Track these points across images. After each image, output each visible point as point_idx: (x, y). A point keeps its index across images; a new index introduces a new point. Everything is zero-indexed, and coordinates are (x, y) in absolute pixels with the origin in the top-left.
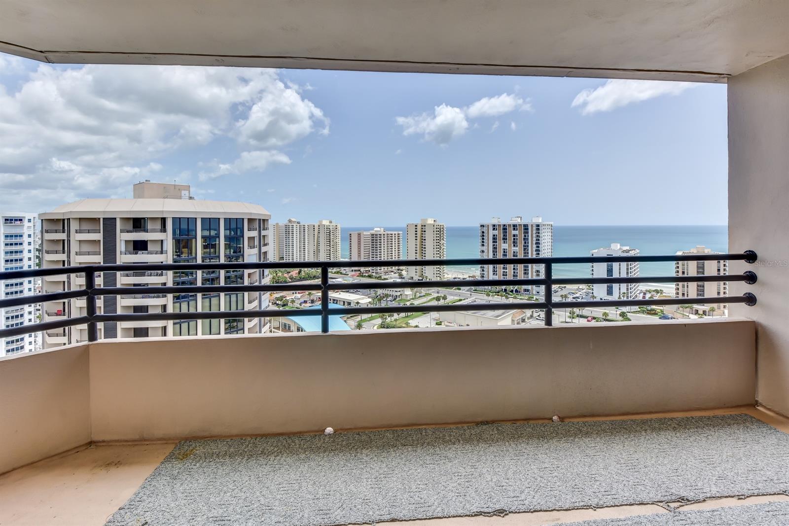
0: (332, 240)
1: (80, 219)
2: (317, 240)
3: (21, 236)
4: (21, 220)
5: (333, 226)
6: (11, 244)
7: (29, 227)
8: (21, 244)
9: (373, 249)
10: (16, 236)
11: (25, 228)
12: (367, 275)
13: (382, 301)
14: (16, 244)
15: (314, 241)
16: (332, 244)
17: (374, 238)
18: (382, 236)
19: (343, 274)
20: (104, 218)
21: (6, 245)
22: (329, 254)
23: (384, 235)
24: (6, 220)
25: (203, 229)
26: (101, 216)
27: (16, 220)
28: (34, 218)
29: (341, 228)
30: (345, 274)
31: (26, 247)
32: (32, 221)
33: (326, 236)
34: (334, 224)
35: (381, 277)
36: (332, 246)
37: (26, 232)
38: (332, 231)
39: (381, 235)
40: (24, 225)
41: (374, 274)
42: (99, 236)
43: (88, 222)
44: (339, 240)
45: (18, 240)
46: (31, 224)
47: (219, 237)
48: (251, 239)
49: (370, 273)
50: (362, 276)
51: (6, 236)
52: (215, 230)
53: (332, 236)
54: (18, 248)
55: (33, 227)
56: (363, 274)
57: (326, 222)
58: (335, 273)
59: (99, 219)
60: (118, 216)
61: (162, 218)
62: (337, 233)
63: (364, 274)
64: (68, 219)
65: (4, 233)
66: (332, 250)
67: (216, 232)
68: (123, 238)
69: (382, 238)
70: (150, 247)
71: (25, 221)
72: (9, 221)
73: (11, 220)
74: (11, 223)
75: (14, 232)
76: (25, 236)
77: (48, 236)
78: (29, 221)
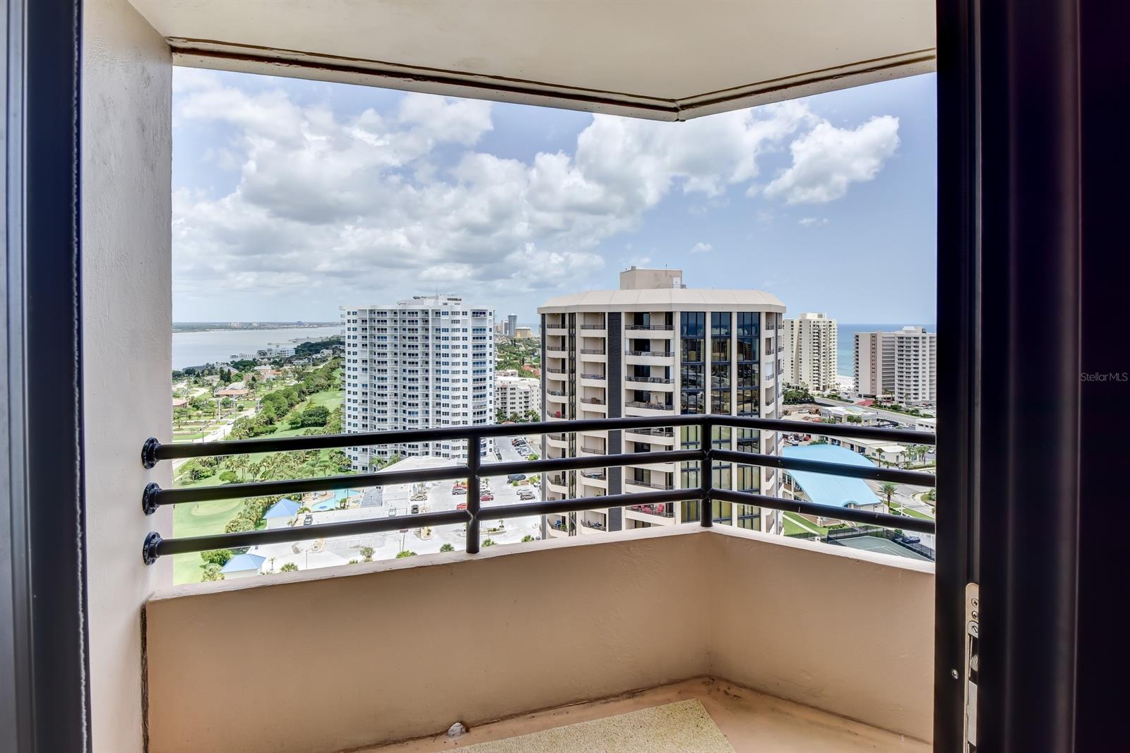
0: (822, 344)
1: (585, 313)
2: (798, 343)
3: (484, 330)
4: (484, 313)
5: (824, 322)
6: (477, 338)
7: (490, 321)
8: (484, 338)
9: (901, 361)
10: (481, 330)
12: (889, 405)
13: (926, 454)
15: (792, 345)
16: (822, 351)
17: (905, 344)
18: (920, 340)
19: (843, 400)
20: (609, 313)
21: (474, 338)
22: (818, 367)
23: (924, 338)
24: (474, 313)
25: (713, 327)
26: (607, 311)
27: (481, 313)
28: (494, 311)
29: (837, 325)
30: (847, 401)
31: (488, 342)
32: (492, 314)
33: (812, 338)
34: (826, 319)
35: (917, 411)
36: (822, 354)
37: (488, 326)
38: (822, 331)
39: (918, 338)
40: (486, 319)
41: (903, 405)
42: (603, 333)
43: (594, 317)
44: (834, 346)
45: (482, 335)
46: (491, 318)
47: (730, 338)
48: (768, 340)
49: (895, 403)
50: (880, 407)
51: (474, 330)
52: (725, 327)
53: (822, 337)
54: (482, 342)
55: (493, 321)
56: (881, 402)
57: (812, 317)
58: (829, 396)
59: (605, 313)
60: (623, 311)
61: (666, 313)
62: (832, 334)
63: (885, 404)
64: (569, 314)
65: (472, 327)
66: (822, 361)
67: (726, 331)
68: (628, 334)
69: (920, 344)
70: (653, 347)
71: (488, 314)
72: (475, 313)
73: (477, 313)
74: (477, 316)
75: (479, 325)
76: (488, 330)
77: (550, 332)
78: (490, 314)
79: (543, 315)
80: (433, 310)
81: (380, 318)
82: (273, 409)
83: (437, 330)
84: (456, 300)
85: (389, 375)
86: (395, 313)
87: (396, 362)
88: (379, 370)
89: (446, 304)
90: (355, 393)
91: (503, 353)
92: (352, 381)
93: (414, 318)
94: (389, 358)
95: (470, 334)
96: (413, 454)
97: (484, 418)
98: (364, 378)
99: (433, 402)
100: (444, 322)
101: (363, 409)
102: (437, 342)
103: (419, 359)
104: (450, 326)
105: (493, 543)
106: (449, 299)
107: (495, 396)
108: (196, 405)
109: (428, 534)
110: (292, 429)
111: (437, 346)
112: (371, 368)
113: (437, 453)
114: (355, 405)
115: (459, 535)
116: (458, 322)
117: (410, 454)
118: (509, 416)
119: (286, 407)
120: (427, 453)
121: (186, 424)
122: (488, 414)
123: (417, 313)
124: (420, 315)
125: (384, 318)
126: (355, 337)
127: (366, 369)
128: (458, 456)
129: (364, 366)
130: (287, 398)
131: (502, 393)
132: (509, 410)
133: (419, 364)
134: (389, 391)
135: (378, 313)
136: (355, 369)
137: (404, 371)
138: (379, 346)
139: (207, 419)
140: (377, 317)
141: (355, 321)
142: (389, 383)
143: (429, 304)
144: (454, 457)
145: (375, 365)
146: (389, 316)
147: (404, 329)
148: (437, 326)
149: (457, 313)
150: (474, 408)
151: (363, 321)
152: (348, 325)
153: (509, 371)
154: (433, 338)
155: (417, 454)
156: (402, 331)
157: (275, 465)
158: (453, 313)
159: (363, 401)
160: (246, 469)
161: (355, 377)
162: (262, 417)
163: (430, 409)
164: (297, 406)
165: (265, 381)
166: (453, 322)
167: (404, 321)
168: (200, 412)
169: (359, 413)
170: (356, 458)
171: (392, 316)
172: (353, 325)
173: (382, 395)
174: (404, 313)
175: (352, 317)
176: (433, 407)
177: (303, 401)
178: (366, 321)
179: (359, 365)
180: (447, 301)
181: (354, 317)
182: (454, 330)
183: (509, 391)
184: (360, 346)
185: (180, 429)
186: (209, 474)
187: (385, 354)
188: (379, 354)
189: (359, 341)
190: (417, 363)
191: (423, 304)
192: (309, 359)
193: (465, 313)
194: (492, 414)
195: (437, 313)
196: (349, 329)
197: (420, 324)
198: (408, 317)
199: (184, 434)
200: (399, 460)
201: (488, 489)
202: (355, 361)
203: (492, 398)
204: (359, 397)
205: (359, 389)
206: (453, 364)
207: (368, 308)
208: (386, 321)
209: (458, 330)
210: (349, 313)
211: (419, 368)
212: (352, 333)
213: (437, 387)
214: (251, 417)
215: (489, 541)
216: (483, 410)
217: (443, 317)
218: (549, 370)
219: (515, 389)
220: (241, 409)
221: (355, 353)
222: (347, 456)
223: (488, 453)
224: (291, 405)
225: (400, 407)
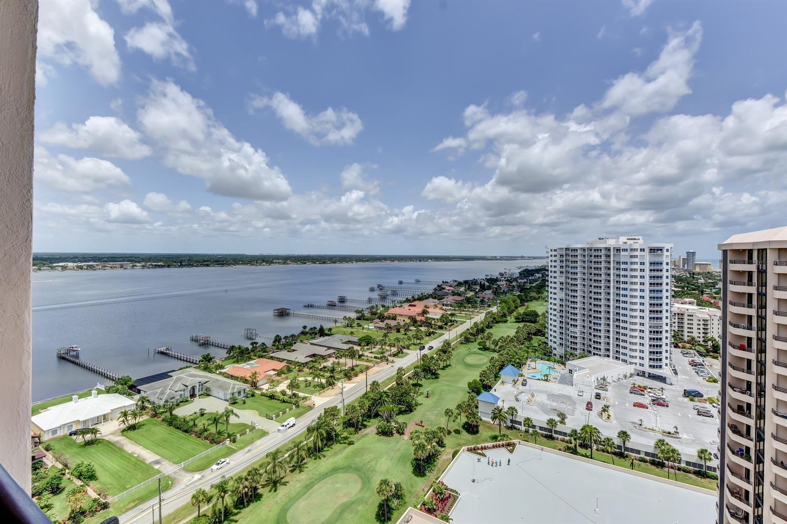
1: (780, 250)
3: (661, 264)
4: (661, 250)
6: (654, 270)
7: (667, 256)
8: (661, 270)
10: (658, 263)
11: (664, 257)
14: (658, 270)
21: (651, 270)
27: (658, 250)
28: (671, 248)
31: (664, 273)
32: (669, 250)
37: (665, 260)
40: (663, 254)
45: (659, 267)
46: (668, 254)
51: (651, 263)
54: (659, 274)
55: (670, 256)
64: (758, 250)
65: (649, 261)
71: (665, 250)
72: (652, 250)
73: (654, 250)
74: (654, 252)
75: (657, 259)
76: (664, 264)
77: (732, 267)
78: (667, 250)
79: (725, 252)
80: (614, 248)
81: (573, 253)
82: (506, 308)
83: (617, 263)
84: (635, 239)
85: (579, 294)
86: (584, 250)
87: (584, 285)
88: (572, 290)
89: (626, 243)
90: (555, 304)
91: (681, 284)
92: (553, 296)
93: (599, 253)
94: (579, 282)
95: (647, 267)
96: (597, 354)
97: (661, 337)
98: (562, 295)
99: (613, 318)
100: (624, 256)
101: (560, 316)
102: (618, 272)
103: (603, 284)
104: (629, 260)
105: (667, 443)
106: (628, 239)
107: (671, 320)
108: (468, 300)
109: (608, 418)
110: (516, 322)
111: (617, 275)
112: (566, 289)
113: (617, 358)
114: (555, 313)
115: (636, 427)
116: (636, 256)
117: (594, 354)
118: (686, 338)
119: (513, 308)
120: (608, 356)
121: (463, 311)
122: (664, 335)
123: (601, 250)
124: (603, 252)
125: (576, 253)
126: (555, 267)
127: (563, 289)
128: (636, 364)
129: (561, 286)
130: (514, 302)
131: (679, 318)
132: (686, 334)
133: (602, 288)
134: (579, 305)
135: (572, 250)
136: (555, 288)
137: (591, 292)
138: (572, 273)
139: (472, 310)
140: (570, 253)
141: (555, 256)
142: (579, 299)
143: (611, 243)
144: (631, 363)
145: (569, 287)
146: (579, 252)
147: (591, 262)
148: (617, 259)
149: (636, 250)
150: (650, 327)
151: (561, 256)
152: (550, 258)
153: (687, 300)
154: (614, 269)
155: (600, 355)
156: (589, 263)
157: (506, 342)
158: (632, 250)
159: (560, 311)
160: (491, 342)
161: (555, 294)
162: (500, 312)
163: (611, 323)
164: (520, 309)
165: (502, 291)
166: (631, 257)
167: (591, 256)
168: (470, 305)
169: (558, 318)
170: (555, 349)
171: (582, 252)
172: (554, 259)
173: (574, 308)
174: (591, 250)
175: (554, 253)
176: (614, 321)
177: (523, 305)
178: (563, 256)
179: (558, 286)
180: (627, 241)
181: (555, 253)
182: (632, 263)
183: (686, 317)
184: (558, 272)
185: (461, 313)
186: (473, 340)
187: (576, 279)
188: (572, 279)
189: (558, 269)
190: (600, 287)
191: (606, 243)
192: (527, 279)
193: (642, 250)
194: (668, 335)
195: (617, 250)
196: (551, 261)
197: (603, 258)
198: (594, 253)
199: (462, 316)
200: (586, 356)
201: (664, 397)
202: (555, 283)
203: (668, 321)
204: (558, 307)
205: (558, 302)
206: (631, 290)
207: (565, 247)
208: (577, 256)
209: (636, 263)
210: (551, 250)
211: (602, 291)
212: (553, 264)
213: (617, 307)
214: (494, 312)
215: (663, 441)
216: (659, 330)
217: (622, 253)
218: (731, 303)
219: (692, 316)
220: (489, 306)
221: (555, 277)
222: (549, 346)
223: (664, 366)
224: (516, 307)
225: (587, 318)
